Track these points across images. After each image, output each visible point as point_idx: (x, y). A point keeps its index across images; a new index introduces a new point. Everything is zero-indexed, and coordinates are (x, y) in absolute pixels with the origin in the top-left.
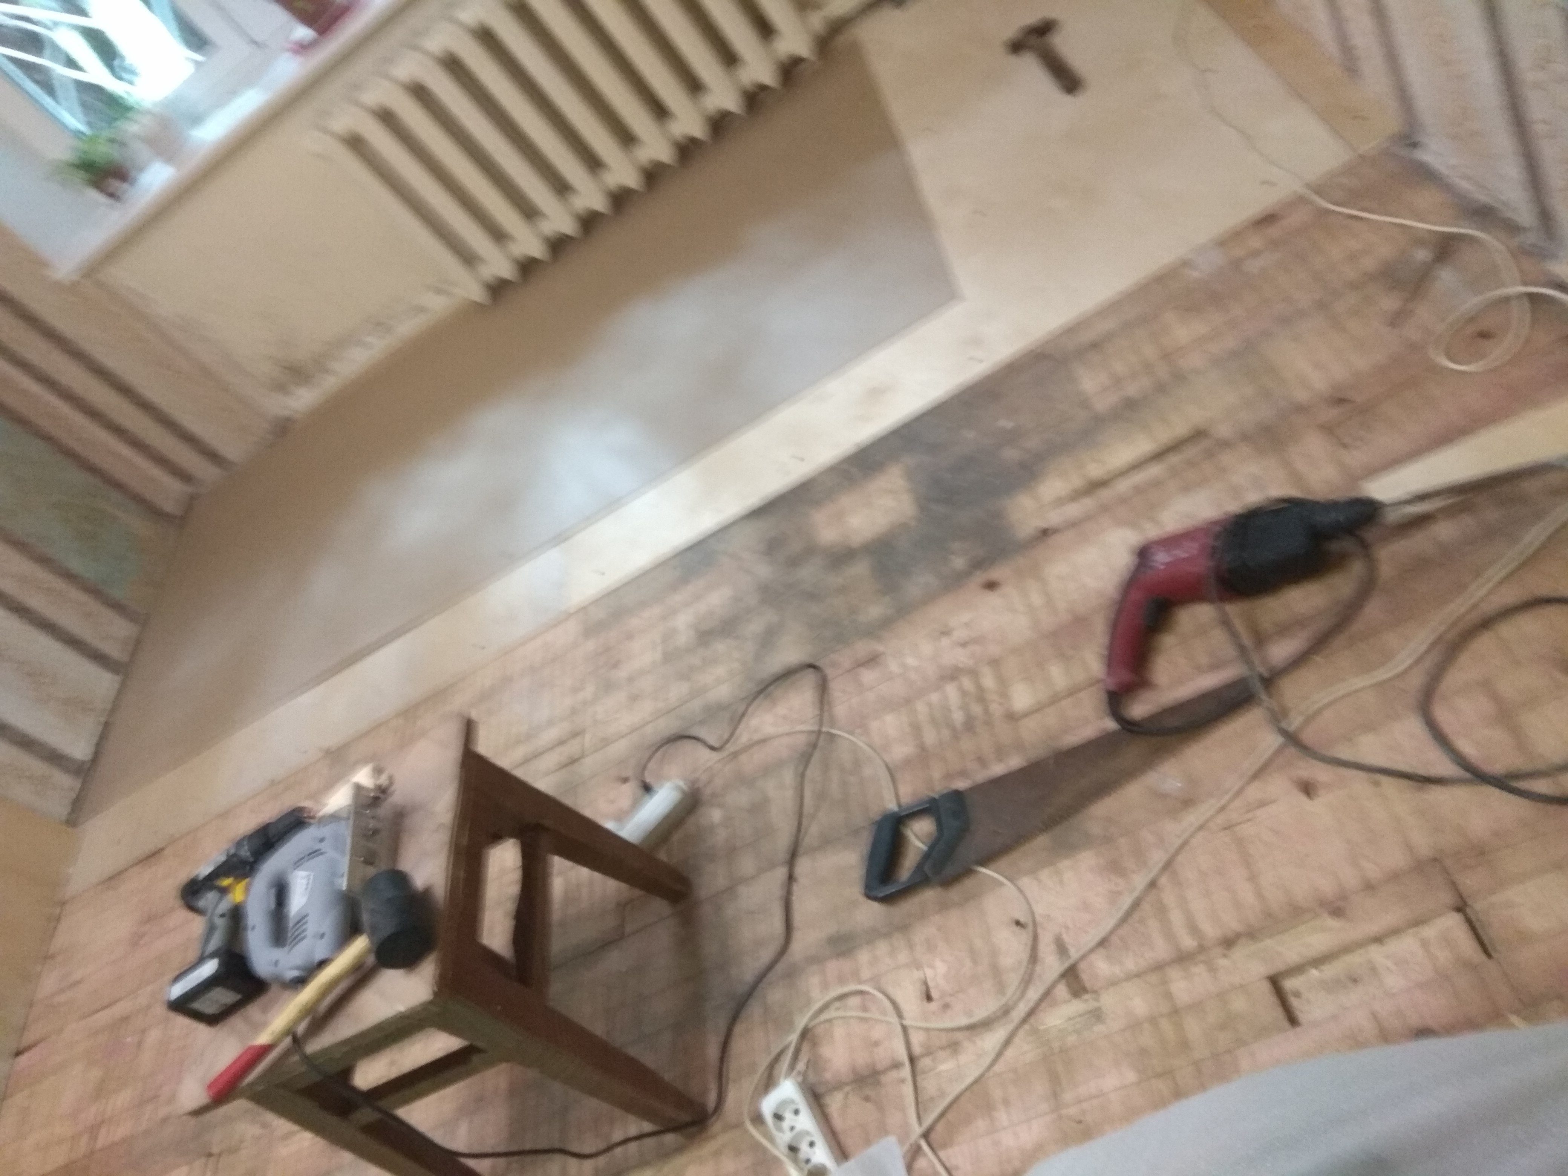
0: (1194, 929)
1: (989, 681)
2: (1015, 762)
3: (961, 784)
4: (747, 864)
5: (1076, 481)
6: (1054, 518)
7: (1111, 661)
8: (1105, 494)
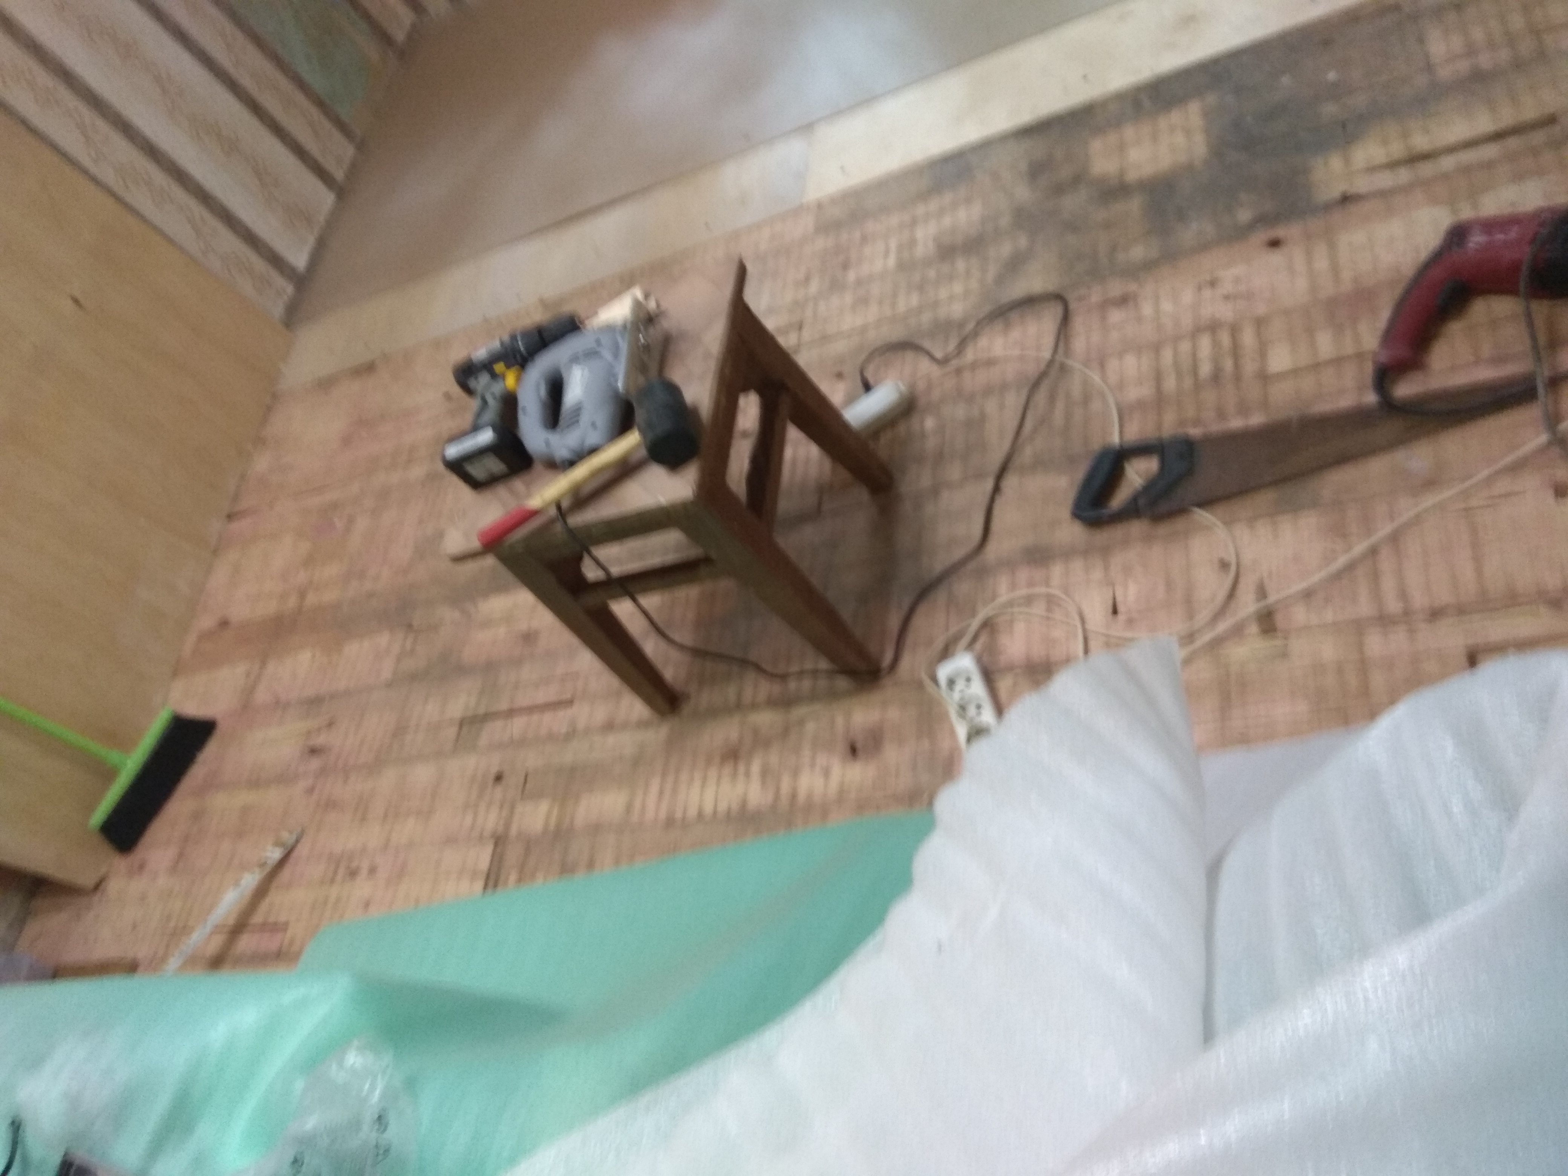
0: (1403, 595)
1: (1248, 338)
2: (1256, 420)
3: (1195, 432)
4: (954, 472)
5: (1397, 149)
6: (1362, 185)
7: (1389, 336)
8: (1426, 169)
